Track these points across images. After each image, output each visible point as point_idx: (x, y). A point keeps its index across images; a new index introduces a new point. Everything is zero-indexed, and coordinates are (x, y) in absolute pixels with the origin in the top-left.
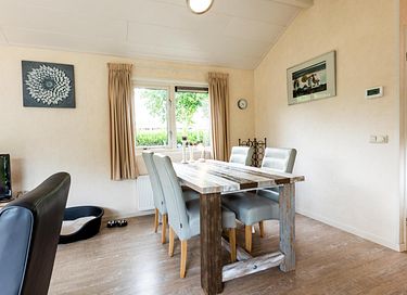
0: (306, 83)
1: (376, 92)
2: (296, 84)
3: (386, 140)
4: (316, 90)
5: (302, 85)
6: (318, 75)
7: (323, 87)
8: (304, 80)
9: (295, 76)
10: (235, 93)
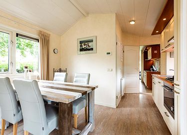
0: (85, 46)
1: (109, 53)
2: (81, 46)
3: (112, 70)
4: (89, 50)
5: (84, 47)
6: (90, 44)
7: (92, 49)
8: (84, 45)
9: (81, 42)
10: (52, 45)
